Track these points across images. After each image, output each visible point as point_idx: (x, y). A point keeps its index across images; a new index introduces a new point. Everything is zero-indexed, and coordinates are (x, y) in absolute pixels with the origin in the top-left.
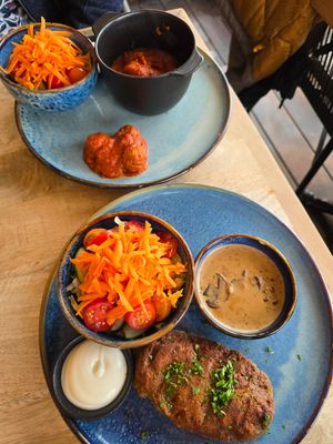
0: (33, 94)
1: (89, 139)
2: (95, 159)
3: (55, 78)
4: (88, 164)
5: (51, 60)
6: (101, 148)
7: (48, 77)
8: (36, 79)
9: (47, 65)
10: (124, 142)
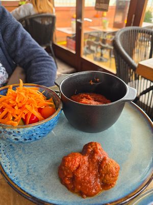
0: (16, 130)
1: (64, 160)
2: (74, 179)
3: (33, 115)
4: (66, 185)
5: (30, 103)
6: (79, 167)
7: (26, 116)
8: (17, 118)
9: (27, 106)
10: (97, 157)
